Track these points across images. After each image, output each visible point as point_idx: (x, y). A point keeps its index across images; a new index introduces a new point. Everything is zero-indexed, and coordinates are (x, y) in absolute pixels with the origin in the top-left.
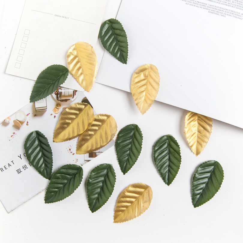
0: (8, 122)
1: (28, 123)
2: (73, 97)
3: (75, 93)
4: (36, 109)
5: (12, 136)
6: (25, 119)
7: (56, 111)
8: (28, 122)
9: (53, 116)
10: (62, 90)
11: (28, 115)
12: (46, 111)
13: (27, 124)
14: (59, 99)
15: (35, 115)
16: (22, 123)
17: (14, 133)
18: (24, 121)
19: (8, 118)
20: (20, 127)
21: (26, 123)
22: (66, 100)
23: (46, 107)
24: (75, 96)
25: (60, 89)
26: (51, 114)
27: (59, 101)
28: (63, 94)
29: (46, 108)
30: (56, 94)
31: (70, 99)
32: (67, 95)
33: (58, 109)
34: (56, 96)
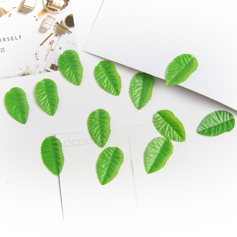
1: (11, 15)
2: (61, 10)
3: (65, 7)
4: (24, 6)
6: (9, 11)
7: (41, 16)
11: (14, 8)
12: (32, 11)
13: (9, 16)
14: (48, 6)
15: (20, 11)
16: (5, 12)
20: (2, 15)
21: (9, 14)
22: (54, 10)
23: (34, 8)
24: (63, 9)
26: (35, 17)
27: (47, 8)
28: (54, 3)
29: (32, 9)
31: (57, 10)
32: (57, 5)
33: (43, 14)
34: (46, 2)
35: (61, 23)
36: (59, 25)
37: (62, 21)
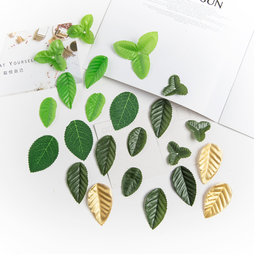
0: (13, 36)
2: (67, 38)
4: (38, 35)
5: (12, 46)
8: (27, 42)
9: (47, 45)
10: (61, 29)
11: (30, 36)
12: (44, 39)
14: (57, 35)
15: (35, 39)
16: (23, 40)
17: (14, 45)
18: (25, 39)
19: (15, 33)
20: (21, 42)
21: (26, 41)
22: (61, 38)
25: (60, 28)
26: (46, 43)
27: (56, 36)
28: (61, 32)
29: (44, 37)
30: (56, 30)
31: (64, 38)
32: (64, 34)
33: (52, 41)
34: (55, 31)
35: (67, 48)
36: (65, 50)
37: (68, 46)
